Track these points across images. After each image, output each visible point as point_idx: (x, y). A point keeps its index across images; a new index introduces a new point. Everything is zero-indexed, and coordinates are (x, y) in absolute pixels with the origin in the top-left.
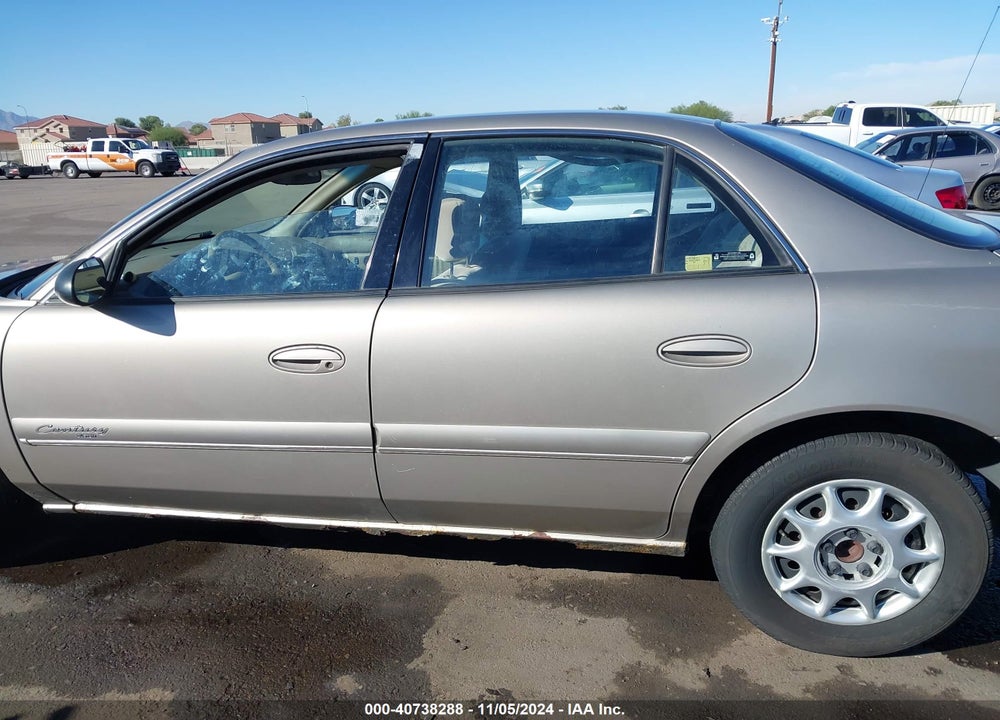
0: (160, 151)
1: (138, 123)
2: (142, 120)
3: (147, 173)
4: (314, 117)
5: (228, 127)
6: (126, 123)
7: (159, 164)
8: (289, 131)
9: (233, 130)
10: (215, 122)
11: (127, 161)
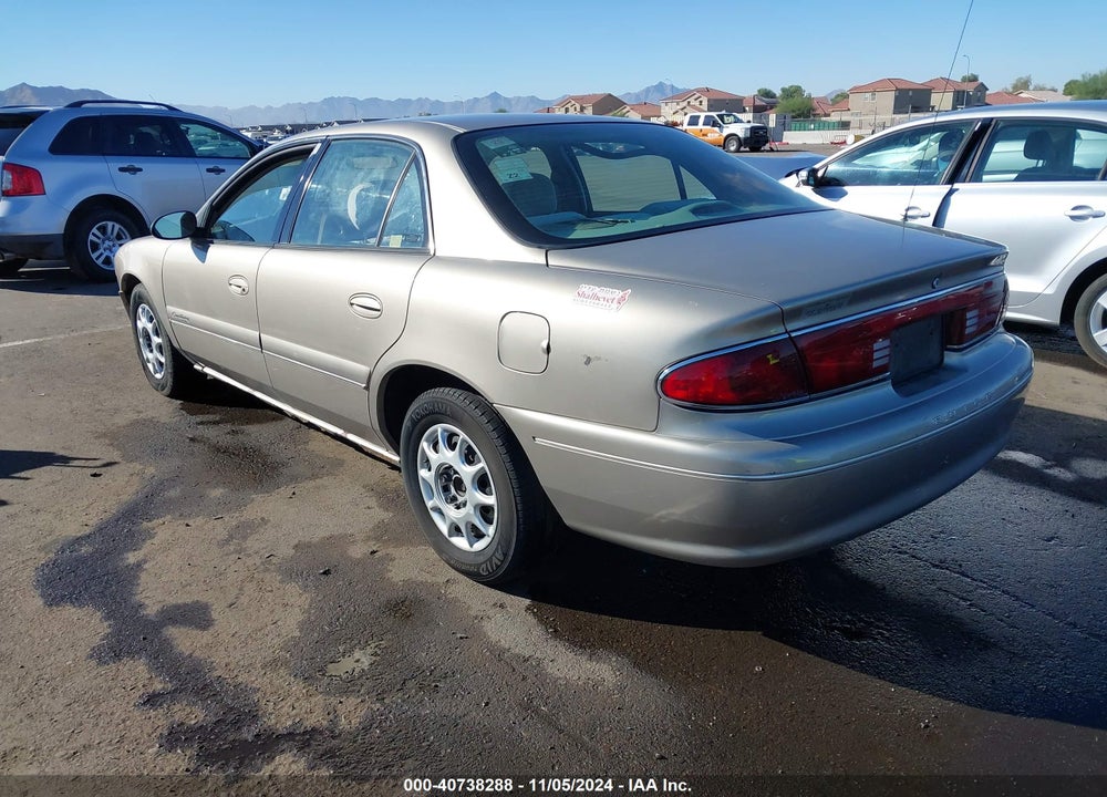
0: (749, 126)
1: (778, 93)
2: (783, 90)
3: (732, 148)
4: (980, 80)
5: (868, 95)
6: (767, 94)
7: (746, 139)
8: (942, 100)
9: (873, 99)
10: (857, 90)
11: (717, 135)
